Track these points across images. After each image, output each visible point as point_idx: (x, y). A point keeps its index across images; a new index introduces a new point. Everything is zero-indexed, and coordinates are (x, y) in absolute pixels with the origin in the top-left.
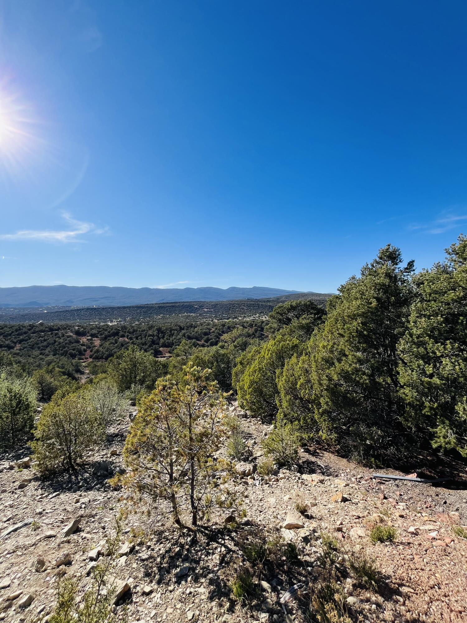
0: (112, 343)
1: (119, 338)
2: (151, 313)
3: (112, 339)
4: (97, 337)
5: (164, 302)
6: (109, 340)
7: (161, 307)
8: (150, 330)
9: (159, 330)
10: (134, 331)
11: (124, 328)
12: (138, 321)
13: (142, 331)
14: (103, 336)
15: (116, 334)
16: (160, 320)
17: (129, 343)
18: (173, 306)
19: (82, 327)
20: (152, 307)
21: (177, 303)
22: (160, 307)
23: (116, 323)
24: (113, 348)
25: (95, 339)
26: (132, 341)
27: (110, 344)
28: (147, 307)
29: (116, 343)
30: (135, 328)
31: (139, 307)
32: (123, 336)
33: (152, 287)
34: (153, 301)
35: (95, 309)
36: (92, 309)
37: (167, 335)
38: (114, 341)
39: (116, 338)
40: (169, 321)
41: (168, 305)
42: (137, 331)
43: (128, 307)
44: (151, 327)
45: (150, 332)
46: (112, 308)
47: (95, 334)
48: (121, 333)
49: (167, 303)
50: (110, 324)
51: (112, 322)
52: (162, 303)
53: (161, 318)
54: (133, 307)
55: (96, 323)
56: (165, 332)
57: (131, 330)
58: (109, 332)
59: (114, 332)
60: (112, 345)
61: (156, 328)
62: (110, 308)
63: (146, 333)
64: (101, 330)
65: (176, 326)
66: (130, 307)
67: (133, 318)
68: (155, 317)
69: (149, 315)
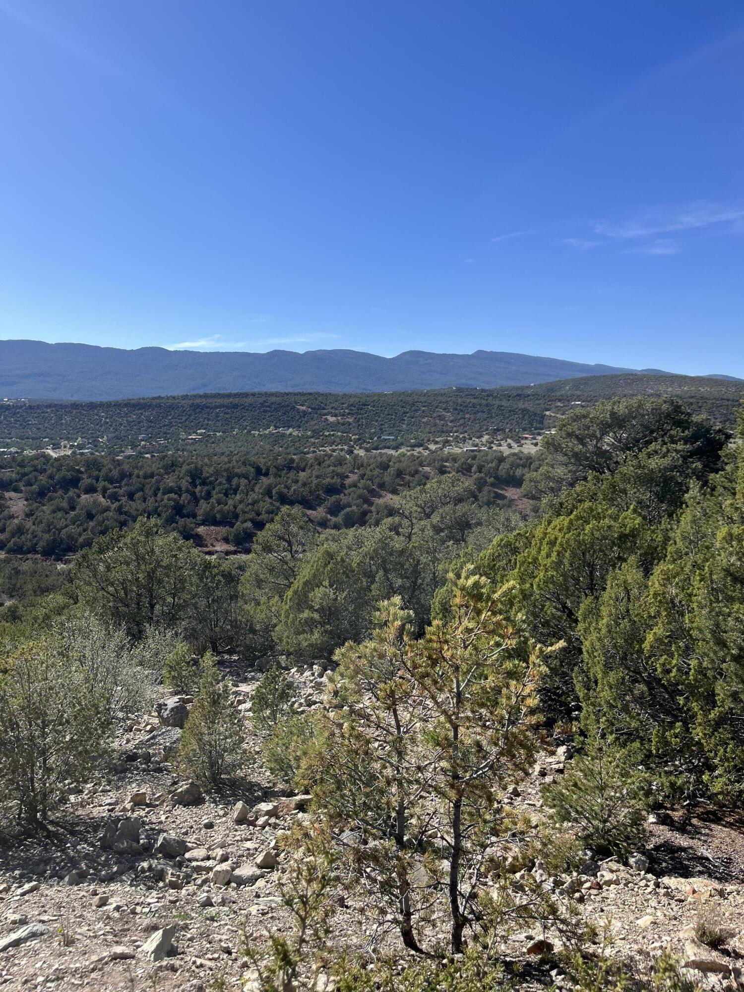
0: (59, 509)
1: (79, 496)
2: (170, 425)
3: (60, 499)
4: (16, 490)
5: (209, 390)
6: (51, 499)
7: (198, 406)
8: (168, 473)
9: (196, 476)
10: (123, 475)
11: (93, 465)
12: (134, 447)
13: (145, 477)
14: (35, 487)
15: (74, 482)
16: (197, 446)
17: (107, 509)
18: (235, 406)
20: (172, 407)
21: (246, 395)
22: (196, 408)
23: (69, 452)
24: (62, 523)
25: (12, 494)
26: (117, 504)
27: (54, 512)
28: (159, 405)
29: (73, 508)
30: (126, 467)
31: (134, 406)
32: (91, 490)
35: (7, 408)
37: (217, 490)
38: (65, 504)
39: (71, 493)
40: (222, 448)
41: (219, 401)
42: (131, 475)
43: (101, 405)
44: (171, 467)
45: (170, 481)
46: (55, 405)
47: (11, 482)
48: (86, 481)
49: (216, 396)
50: (54, 454)
51: (56, 447)
52: (201, 396)
53: (200, 441)
54: (117, 405)
55: (13, 450)
56: (211, 483)
57: (115, 473)
58: (51, 477)
59: (64, 479)
60: (60, 514)
61: (185, 467)
62: (49, 406)
63: (158, 482)
64: (26, 470)
65: (244, 464)
66: (109, 405)
67: (117, 438)
68: (183, 435)
69: (164, 429)
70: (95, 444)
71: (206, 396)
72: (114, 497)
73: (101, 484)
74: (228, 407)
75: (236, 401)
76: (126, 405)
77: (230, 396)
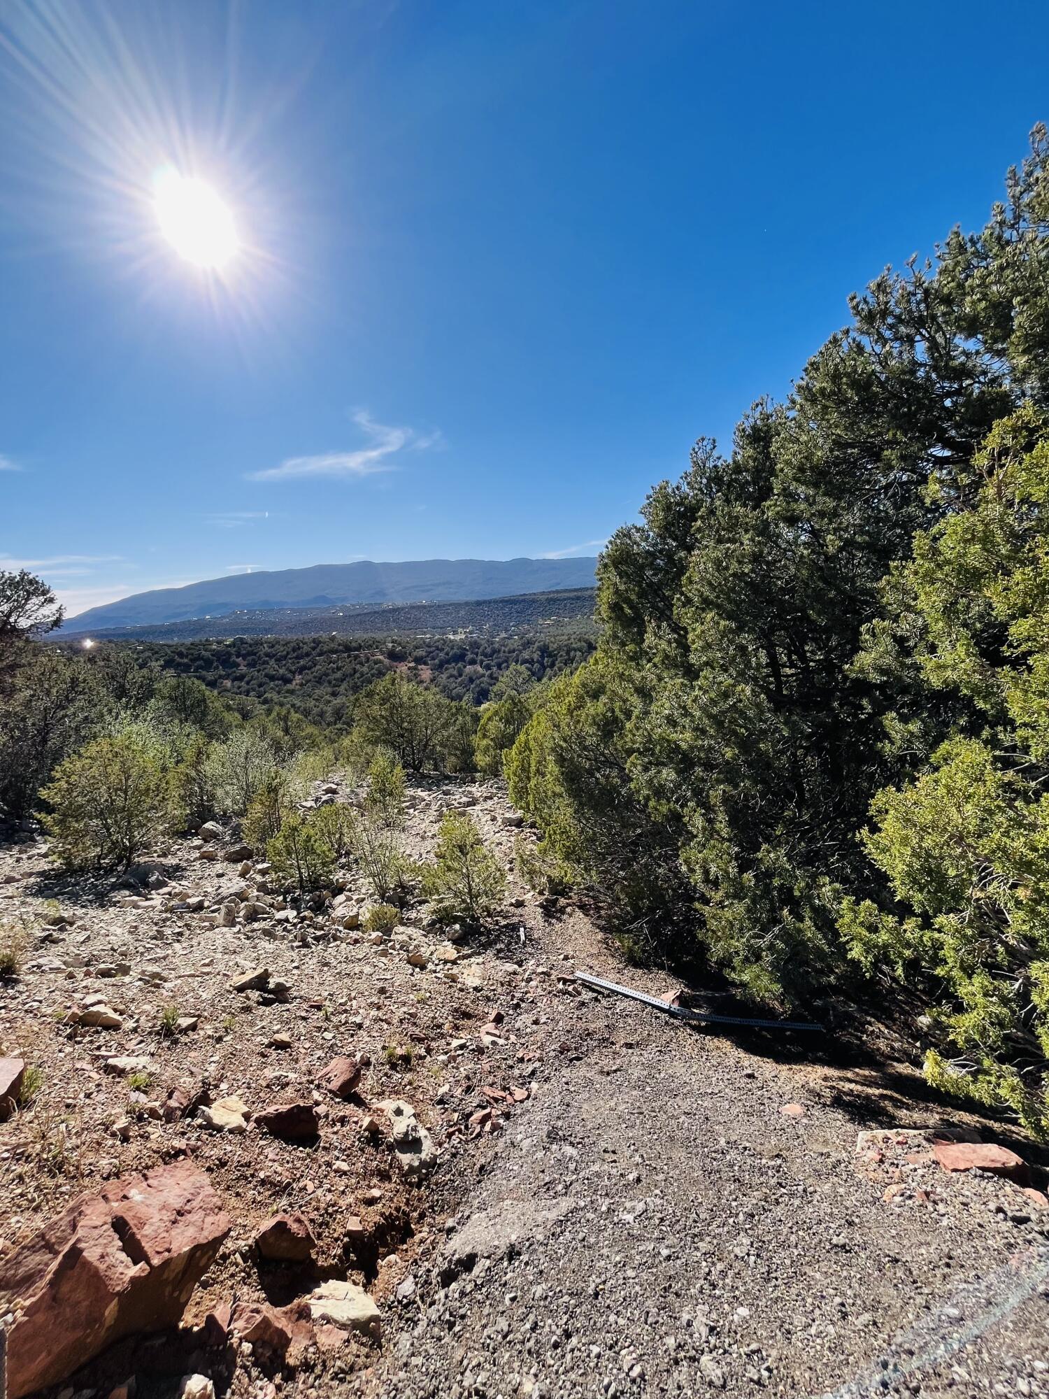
0: (452, 676)
1: (465, 667)
2: (532, 614)
3: (452, 669)
4: (425, 664)
5: (559, 588)
6: (447, 669)
7: (551, 599)
8: (525, 649)
9: (544, 650)
10: (494, 651)
11: (475, 645)
12: (507, 631)
13: (509, 652)
14: (437, 661)
15: (460, 657)
16: (551, 629)
17: (483, 675)
18: (578, 598)
19: (400, 644)
20: (534, 601)
21: (587, 589)
22: (550, 601)
23: (463, 636)
24: (454, 685)
25: (423, 666)
26: (489, 672)
27: (448, 678)
28: (524, 601)
29: (460, 675)
30: (496, 646)
31: (507, 601)
32: (473, 662)
33: (534, 556)
34: (536, 586)
35: (424, 607)
36: (419, 607)
37: (559, 659)
38: (455, 673)
39: (459, 665)
40: (568, 630)
41: (567, 595)
42: (499, 651)
43: (485, 602)
44: (528, 643)
45: (526, 655)
46: (454, 604)
47: (422, 658)
48: (470, 656)
49: (566, 591)
50: (452, 637)
51: (455, 633)
52: (554, 592)
53: (553, 625)
54: (496, 602)
55: (428, 636)
56: (556, 655)
57: (489, 650)
58: (447, 654)
59: (455, 654)
60: (452, 679)
61: (537, 644)
62: (450, 605)
63: (518, 655)
64: (432, 649)
65: (580, 640)
66: (490, 602)
67: (495, 625)
68: (541, 621)
69: (528, 618)
70: (481, 630)
71: (557, 592)
72: (488, 667)
73: (480, 657)
74: (573, 599)
75: (579, 594)
76: (501, 602)
77: (575, 590)
